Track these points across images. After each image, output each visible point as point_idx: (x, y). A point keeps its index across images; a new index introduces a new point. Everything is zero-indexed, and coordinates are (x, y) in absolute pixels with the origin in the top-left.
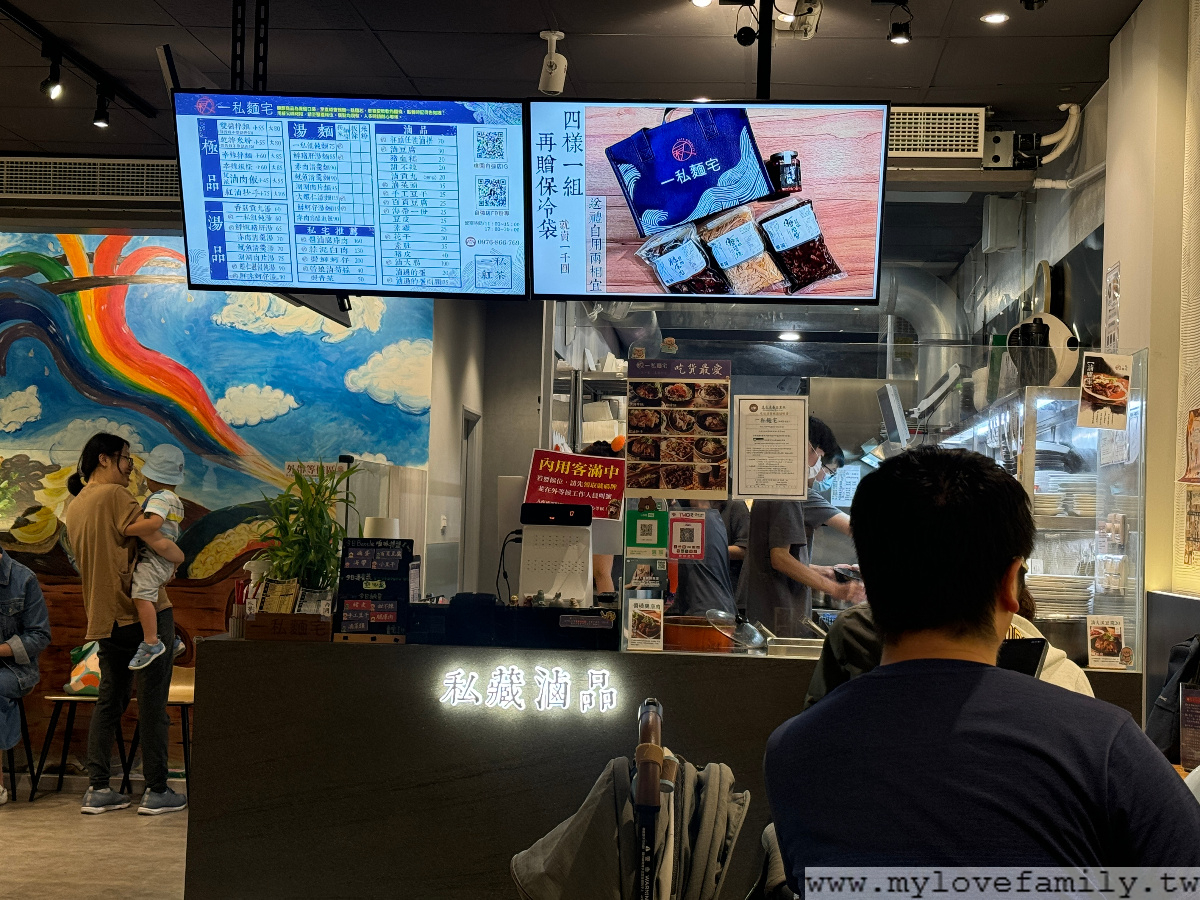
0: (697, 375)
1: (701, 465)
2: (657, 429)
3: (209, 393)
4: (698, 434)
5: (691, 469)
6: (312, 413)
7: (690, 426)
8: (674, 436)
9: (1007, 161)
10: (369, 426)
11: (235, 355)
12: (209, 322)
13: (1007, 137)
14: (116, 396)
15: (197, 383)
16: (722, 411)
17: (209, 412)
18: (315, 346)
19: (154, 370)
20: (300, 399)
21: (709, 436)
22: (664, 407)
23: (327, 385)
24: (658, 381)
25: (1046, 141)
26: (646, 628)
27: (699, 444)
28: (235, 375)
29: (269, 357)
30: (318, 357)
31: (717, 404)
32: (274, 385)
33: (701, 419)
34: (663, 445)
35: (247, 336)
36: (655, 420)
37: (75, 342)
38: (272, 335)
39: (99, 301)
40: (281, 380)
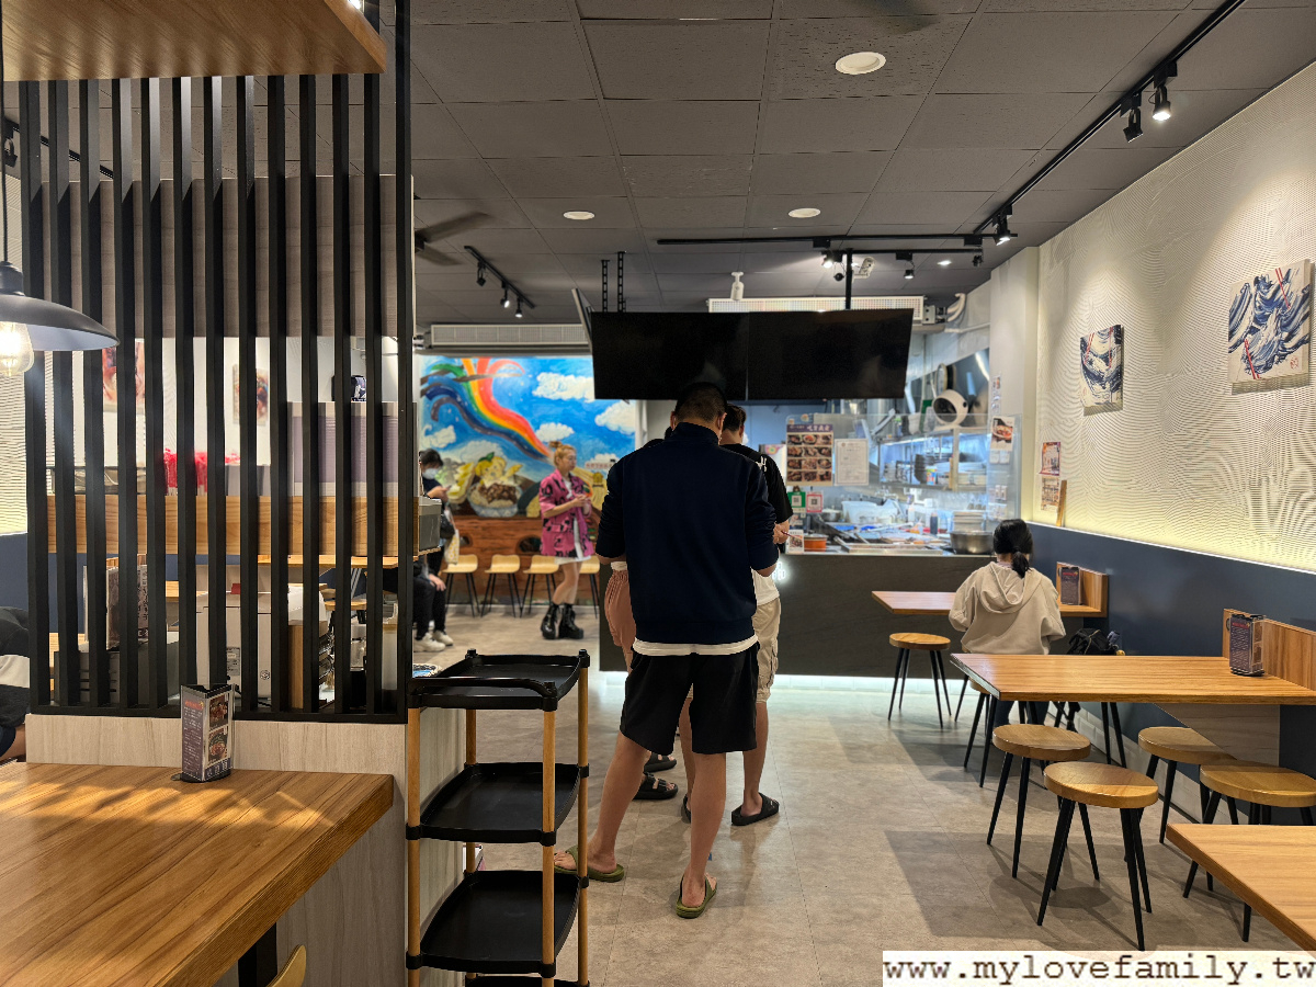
0: (818, 431)
1: (820, 471)
2: (800, 455)
3: (532, 427)
4: (819, 457)
5: (815, 473)
6: (581, 436)
7: (815, 454)
8: (808, 458)
9: (932, 321)
10: (607, 441)
11: (543, 410)
12: (531, 394)
13: (932, 309)
14: (489, 431)
15: (527, 424)
16: (828, 446)
17: (532, 437)
18: (581, 405)
19: (506, 417)
20: (574, 429)
21: (823, 457)
22: (803, 445)
23: (586, 422)
24: (800, 434)
25: (950, 310)
26: (797, 543)
27: (819, 462)
28: (545, 419)
29: (559, 410)
30: (582, 410)
31: (827, 443)
32: (563, 423)
33: (820, 450)
34: (803, 463)
35: (548, 401)
36: (799, 451)
37: (470, 405)
38: (560, 400)
39: (480, 385)
40: (565, 420)
